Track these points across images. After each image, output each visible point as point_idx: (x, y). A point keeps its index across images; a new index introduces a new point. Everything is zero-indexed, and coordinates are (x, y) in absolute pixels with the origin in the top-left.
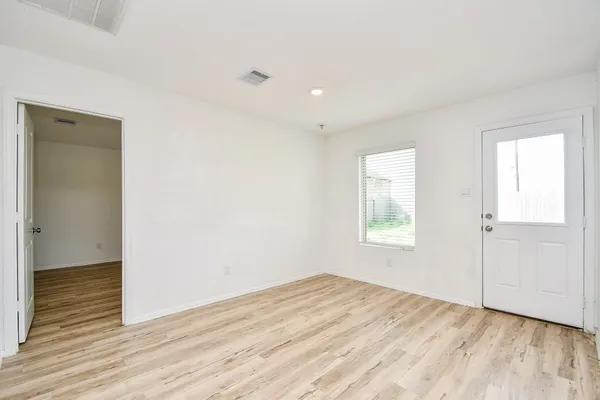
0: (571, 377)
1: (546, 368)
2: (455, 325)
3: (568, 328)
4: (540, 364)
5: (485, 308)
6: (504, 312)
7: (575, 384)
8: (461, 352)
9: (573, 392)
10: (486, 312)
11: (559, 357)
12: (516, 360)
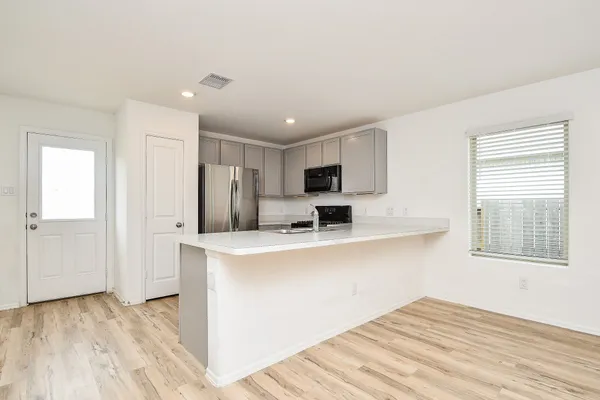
0: (114, 317)
1: (99, 320)
2: (12, 326)
3: (98, 295)
4: (94, 319)
5: (30, 304)
6: (48, 301)
7: (119, 319)
8: (37, 340)
9: (120, 323)
10: (32, 307)
11: (102, 311)
12: (79, 324)
